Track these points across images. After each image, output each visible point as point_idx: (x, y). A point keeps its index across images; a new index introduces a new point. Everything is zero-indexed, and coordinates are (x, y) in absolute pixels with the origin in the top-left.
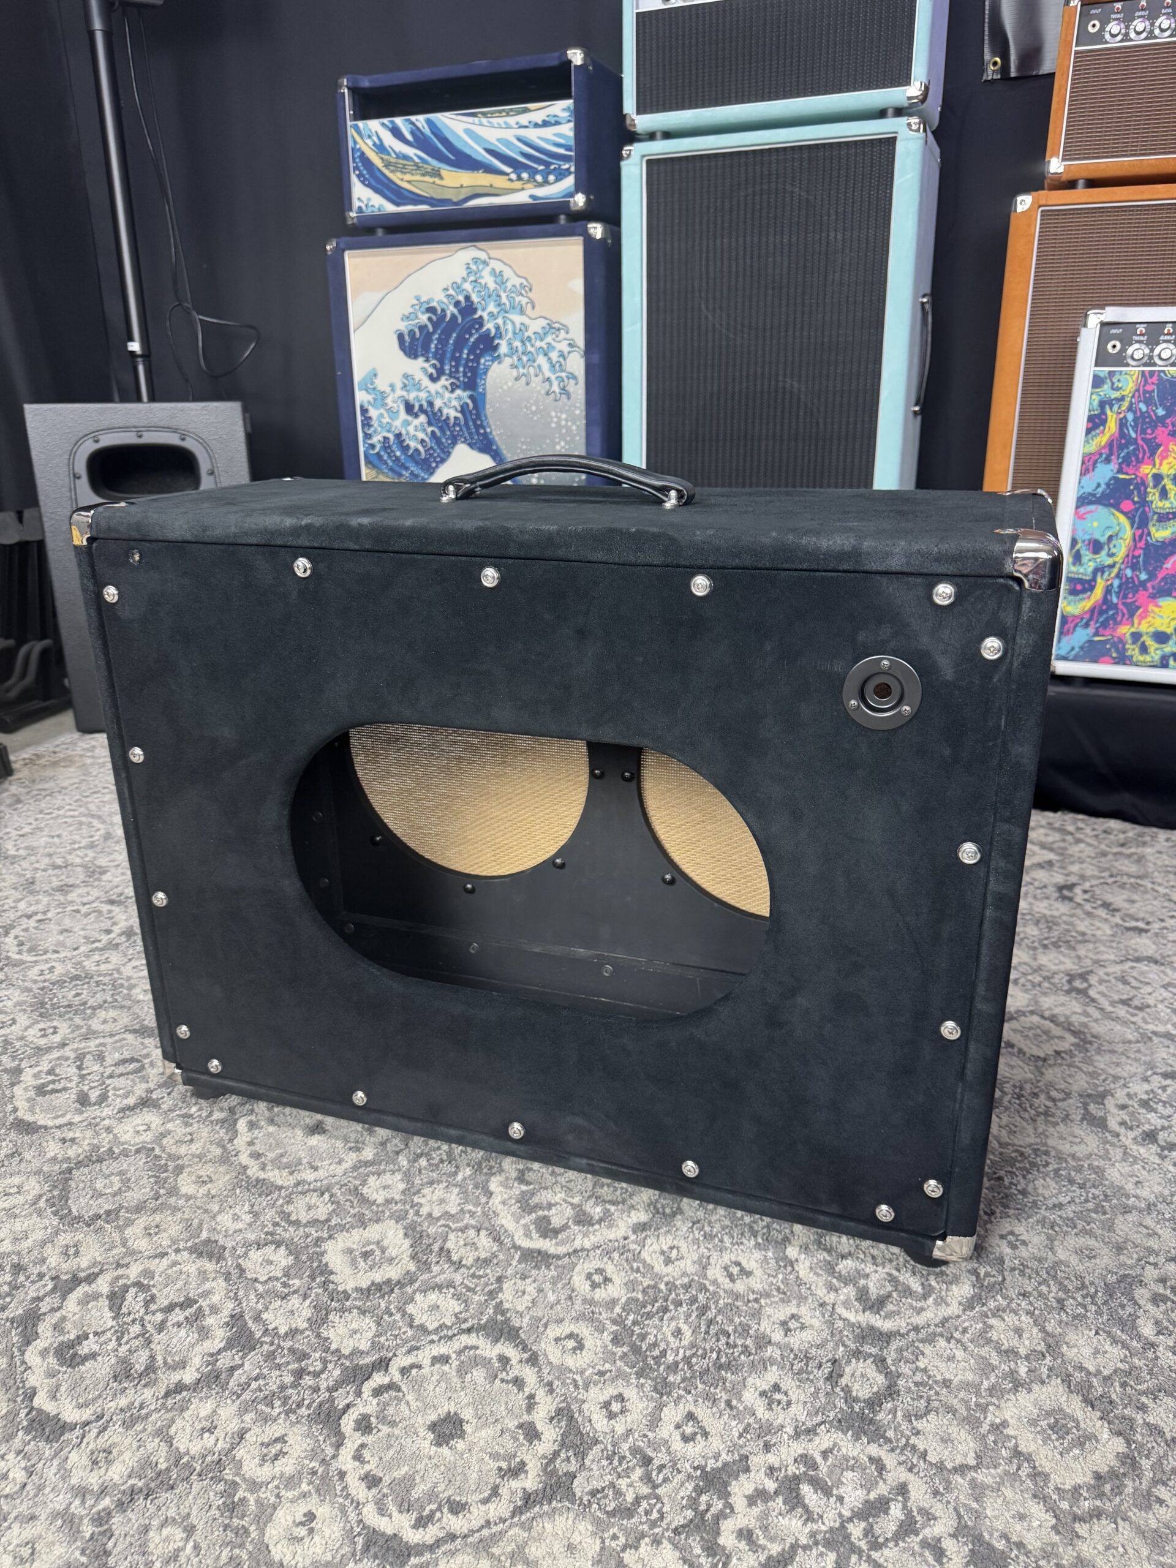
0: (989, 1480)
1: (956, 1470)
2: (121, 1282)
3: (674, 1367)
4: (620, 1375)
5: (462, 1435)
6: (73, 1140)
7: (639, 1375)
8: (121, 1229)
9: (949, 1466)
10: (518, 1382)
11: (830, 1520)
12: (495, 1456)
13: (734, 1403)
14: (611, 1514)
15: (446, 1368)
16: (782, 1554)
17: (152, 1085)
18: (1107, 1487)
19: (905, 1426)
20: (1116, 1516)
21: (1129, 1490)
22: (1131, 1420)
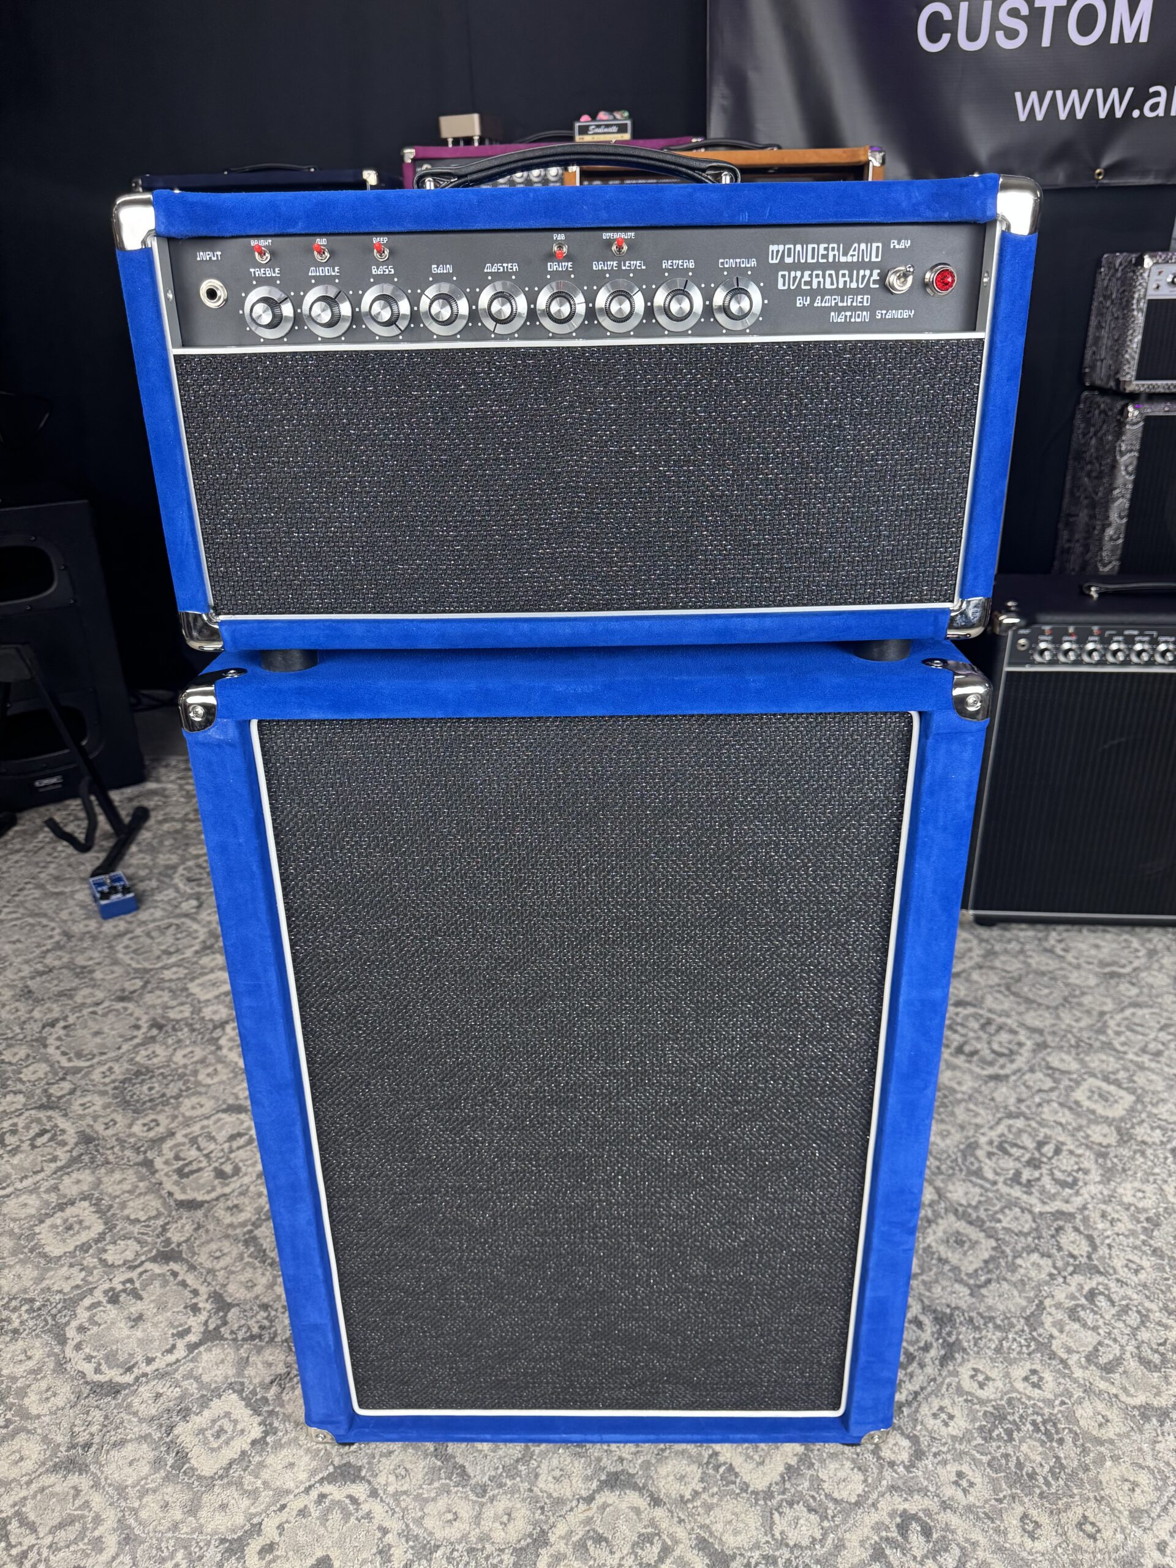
20: (999, 1280)
22: (995, 1227)
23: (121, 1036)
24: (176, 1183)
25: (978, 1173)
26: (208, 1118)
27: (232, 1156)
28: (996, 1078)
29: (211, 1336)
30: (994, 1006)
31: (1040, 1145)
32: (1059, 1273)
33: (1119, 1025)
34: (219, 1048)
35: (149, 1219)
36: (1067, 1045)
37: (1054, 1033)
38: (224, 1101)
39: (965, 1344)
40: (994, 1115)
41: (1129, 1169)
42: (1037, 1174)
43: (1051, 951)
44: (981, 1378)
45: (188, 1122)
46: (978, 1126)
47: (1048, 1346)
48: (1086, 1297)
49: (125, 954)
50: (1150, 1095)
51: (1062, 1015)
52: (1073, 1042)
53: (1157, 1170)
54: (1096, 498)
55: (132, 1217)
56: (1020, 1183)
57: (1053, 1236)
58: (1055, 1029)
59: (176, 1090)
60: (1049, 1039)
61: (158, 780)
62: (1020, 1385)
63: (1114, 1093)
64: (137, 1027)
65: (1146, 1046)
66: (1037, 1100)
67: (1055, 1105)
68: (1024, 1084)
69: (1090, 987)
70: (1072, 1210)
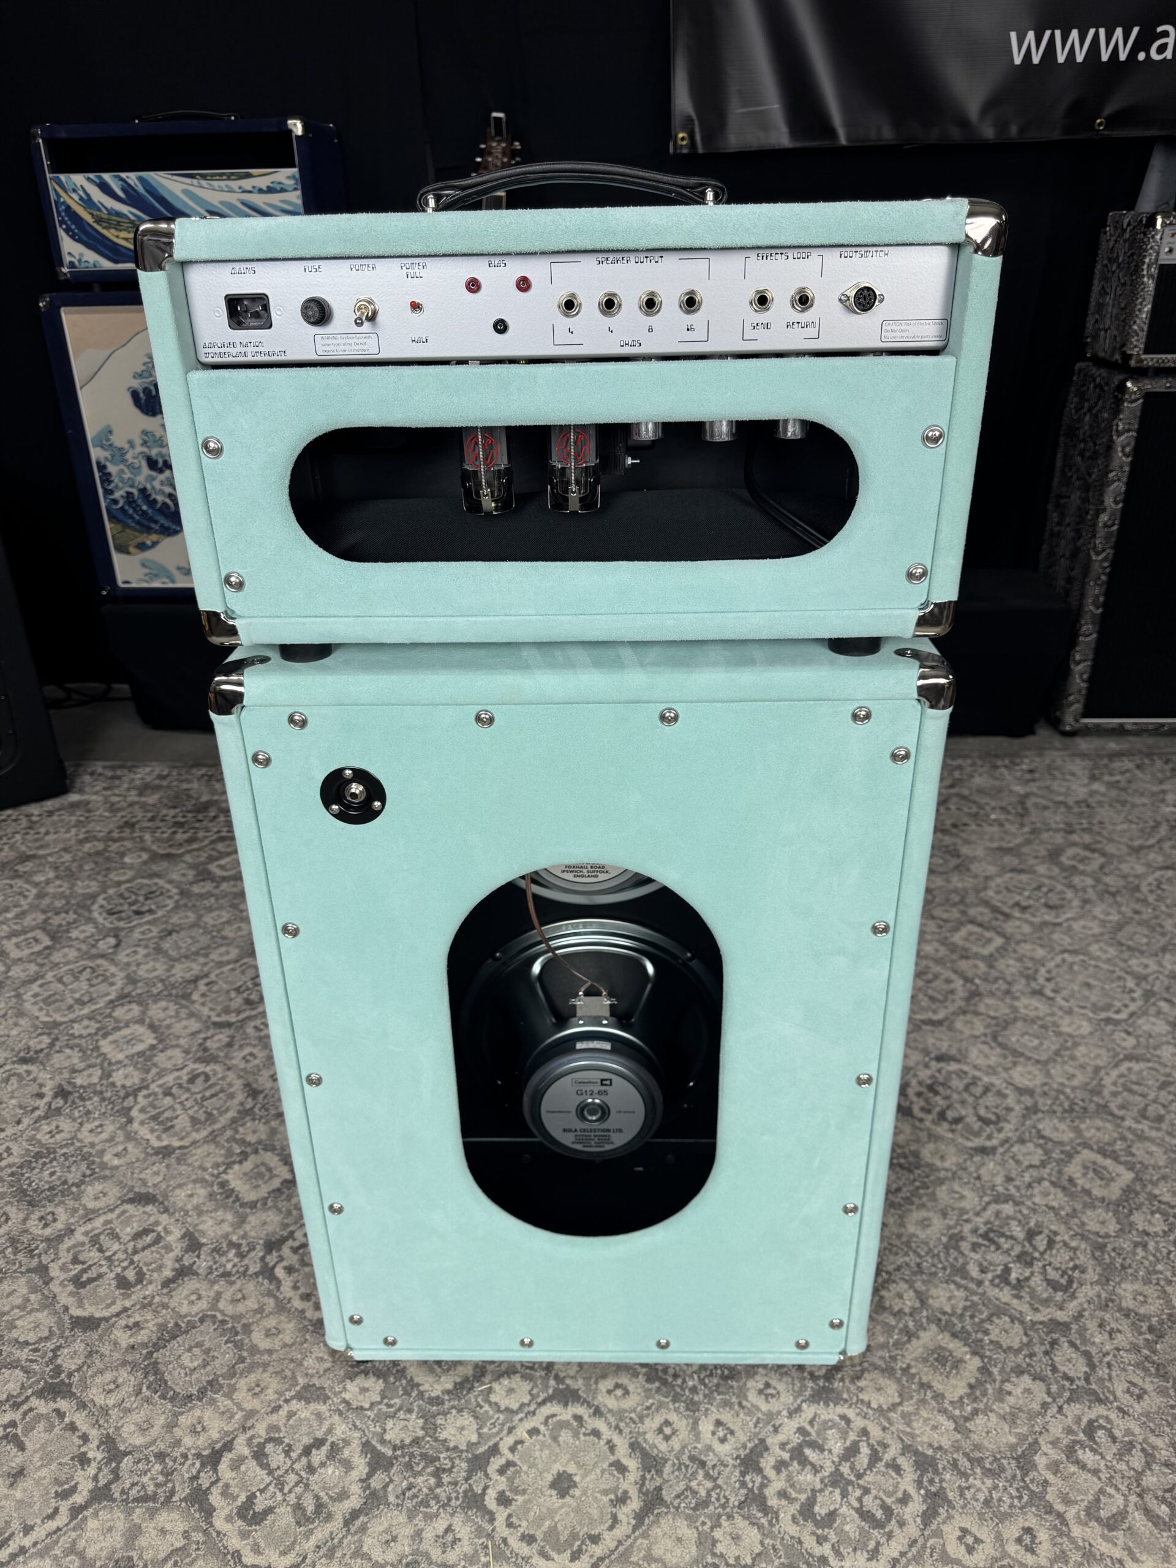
0: (911, 1409)
1: (890, 1410)
2: (255, 1441)
3: (694, 1390)
4: (661, 1405)
5: (575, 1485)
6: (137, 1324)
7: (674, 1401)
8: (229, 1395)
9: (885, 1407)
10: (596, 1433)
11: (829, 1468)
12: (605, 1492)
13: (745, 1403)
14: (695, 1509)
15: (541, 1437)
16: (808, 1499)
17: (177, 1252)
18: (978, 1393)
19: (853, 1388)
20: (988, 1410)
21: (990, 1391)
22: (981, 1340)
23: (21, 1107)
24: (71, 1294)
25: (962, 1271)
26: (111, 1211)
27: (136, 1258)
28: (983, 1151)
29: (100, 1495)
30: (980, 1062)
31: (1031, 1235)
32: (1054, 1400)
33: (1115, 1084)
34: (130, 1121)
35: (41, 1339)
36: (1059, 1109)
37: (1045, 1094)
38: (131, 1189)
39: (950, 1495)
40: (981, 1198)
41: (1130, 1266)
42: (1027, 1273)
43: (1039, 993)
44: (970, 1540)
45: (89, 1215)
46: (963, 1211)
47: (1041, 1496)
48: (1084, 1432)
49: (35, 1003)
50: (1151, 1170)
51: (1053, 1071)
52: (1066, 1105)
53: (1159, 1267)
54: (1090, 481)
55: (21, 1340)
56: (1008, 1283)
57: (1046, 1353)
58: (1046, 1088)
59: (79, 1175)
60: (1041, 1101)
61: (81, 791)
62: (1012, 1548)
63: (1111, 1169)
64: (41, 1096)
65: (1145, 1109)
66: (1027, 1178)
67: (1046, 1184)
68: (1013, 1158)
69: (1083, 1037)
70: (1066, 1319)
